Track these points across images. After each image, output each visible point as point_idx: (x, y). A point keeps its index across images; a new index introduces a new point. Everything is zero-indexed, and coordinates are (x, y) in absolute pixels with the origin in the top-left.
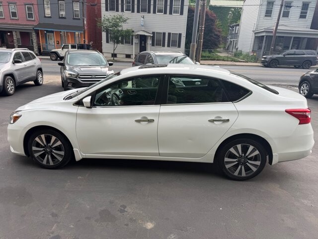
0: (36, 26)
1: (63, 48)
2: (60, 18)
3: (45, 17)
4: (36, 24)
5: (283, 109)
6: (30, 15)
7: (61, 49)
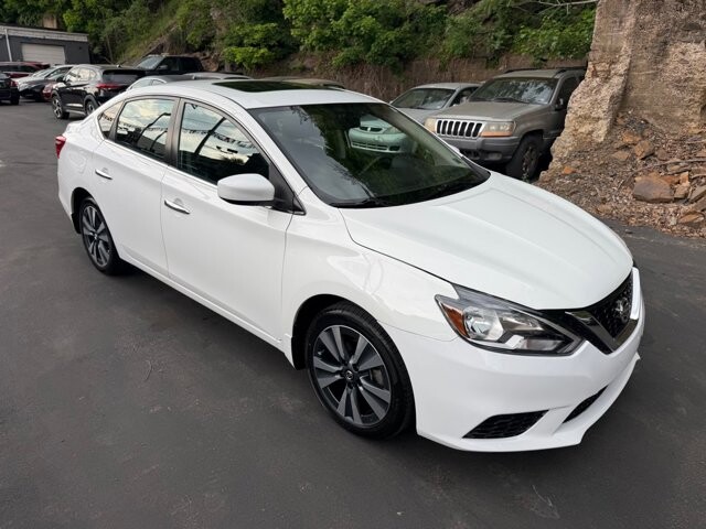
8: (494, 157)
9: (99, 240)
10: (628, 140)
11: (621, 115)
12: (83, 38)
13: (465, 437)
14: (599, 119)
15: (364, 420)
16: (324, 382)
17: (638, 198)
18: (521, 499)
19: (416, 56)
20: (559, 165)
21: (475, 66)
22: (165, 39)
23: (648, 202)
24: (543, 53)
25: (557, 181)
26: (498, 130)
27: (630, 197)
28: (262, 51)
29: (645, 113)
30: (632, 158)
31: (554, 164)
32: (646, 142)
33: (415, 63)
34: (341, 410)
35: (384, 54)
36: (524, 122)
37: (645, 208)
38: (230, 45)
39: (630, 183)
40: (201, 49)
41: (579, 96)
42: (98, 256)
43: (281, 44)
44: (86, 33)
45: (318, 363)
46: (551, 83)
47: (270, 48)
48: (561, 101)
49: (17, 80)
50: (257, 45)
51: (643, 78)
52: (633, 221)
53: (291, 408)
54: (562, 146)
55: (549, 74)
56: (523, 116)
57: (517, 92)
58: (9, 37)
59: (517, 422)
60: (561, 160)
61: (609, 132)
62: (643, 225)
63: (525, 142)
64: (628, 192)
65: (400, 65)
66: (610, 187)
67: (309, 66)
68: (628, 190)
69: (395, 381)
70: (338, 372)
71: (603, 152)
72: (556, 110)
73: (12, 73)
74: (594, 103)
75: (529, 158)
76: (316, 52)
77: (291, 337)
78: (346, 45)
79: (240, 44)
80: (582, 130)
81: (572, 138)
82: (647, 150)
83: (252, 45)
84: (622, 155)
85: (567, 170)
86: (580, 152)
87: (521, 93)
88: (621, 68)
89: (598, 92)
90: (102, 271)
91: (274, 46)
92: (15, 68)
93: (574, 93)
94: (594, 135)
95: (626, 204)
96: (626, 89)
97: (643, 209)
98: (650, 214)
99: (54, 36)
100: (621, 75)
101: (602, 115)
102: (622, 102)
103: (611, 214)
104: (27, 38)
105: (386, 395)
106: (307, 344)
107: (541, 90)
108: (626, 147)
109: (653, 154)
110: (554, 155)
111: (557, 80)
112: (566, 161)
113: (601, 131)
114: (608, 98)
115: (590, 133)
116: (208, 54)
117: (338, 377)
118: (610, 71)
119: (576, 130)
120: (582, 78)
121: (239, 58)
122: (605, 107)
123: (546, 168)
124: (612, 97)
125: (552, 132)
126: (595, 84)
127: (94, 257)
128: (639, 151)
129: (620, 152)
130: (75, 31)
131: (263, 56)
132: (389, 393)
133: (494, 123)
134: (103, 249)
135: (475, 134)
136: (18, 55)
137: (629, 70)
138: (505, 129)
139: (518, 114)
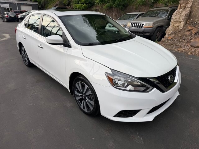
8: (148, 34)
9: (26, 57)
10: (190, 28)
11: (188, 20)
12: (37, 3)
13: (114, 116)
14: (181, 22)
15: (88, 110)
16: (78, 98)
17: (192, 46)
18: (133, 137)
19: (129, 5)
20: (168, 36)
21: (146, 8)
22: (58, 3)
23: (195, 47)
24: (167, 3)
25: (166, 41)
26: (149, 26)
27: (189, 46)
28: (84, 5)
29: (196, 20)
30: (191, 34)
31: (166, 36)
32: (196, 29)
33: (128, 7)
34: (82, 107)
35: (119, 5)
36: (157, 23)
37: (194, 49)
38: (75, 4)
39: (189, 42)
40: (68, 5)
41: (175, 15)
42: (26, 61)
43: (90, 3)
44: (37, 2)
45: (76, 93)
46: (167, 11)
47: (86, 4)
48: (170, 16)
49: (19, 15)
50: (83, 4)
51: (196, 9)
52: (189, 54)
53: (69, 106)
54: (169, 30)
55: (166, 8)
56: (157, 21)
57: (157, 14)
58: (17, 3)
59: (130, 113)
60: (168, 35)
61: (184, 26)
62: (192, 55)
63: (157, 30)
64: (189, 45)
65: (124, 8)
66: (183, 43)
67: (98, 9)
68: (189, 44)
69: (95, 99)
70: (81, 96)
71: (182, 32)
72: (168, 19)
73: (17, 13)
74: (180, 17)
75: (159, 34)
76: (99, 5)
77: (69, 85)
78: (108, 2)
79: (78, 3)
80: (176, 25)
81: (172, 28)
82: (196, 31)
83: (81, 3)
84: (188, 33)
85: (170, 38)
86: (175, 32)
87: (158, 14)
88: (189, 5)
89: (181, 13)
90: (27, 66)
91: (88, 3)
92: (19, 12)
93: (174, 14)
94: (179, 27)
95: (187, 48)
96: (191, 12)
97: (193, 50)
98: (195, 51)
99: (29, 3)
100: (189, 8)
101: (182, 21)
102: (189, 16)
103: (183, 51)
104: (22, 4)
105: (93, 103)
106: (73, 87)
107: (164, 13)
108: (189, 30)
109: (198, 33)
110: (166, 33)
111: (169, 10)
112: (169, 35)
113: (182, 26)
114: (184, 15)
115: (178, 26)
116: (70, 7)
117: (81, 97)
118: (185, 7)
119: (174, 25)
120: (177, 9)
121: (77, 7)
122: (183, 18)
123: (163, 37)
124: (186, 15)
125: (166, 26)
126: (180, 11)
127: (25, 62)
128: (193, 32)
129: (187, 32)
130: (34, 1)
131: (84, 6)
132: (93, 102)
133: (148, 24)
134: (27, 59)
135: (142, 27)
136: (20, 8)
137: (192, 6)
138: (151, 25)
139: (155, 21)
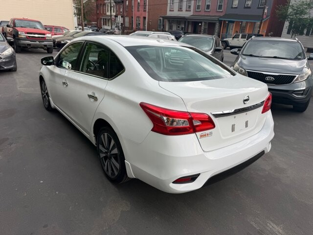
0: (221, 17)
1: (233, 38)
2: (245, 8)
3: (232, 8)
4: (222, 15)
5: (139, 99)
6: (220, 7)
7: (231, 39)
